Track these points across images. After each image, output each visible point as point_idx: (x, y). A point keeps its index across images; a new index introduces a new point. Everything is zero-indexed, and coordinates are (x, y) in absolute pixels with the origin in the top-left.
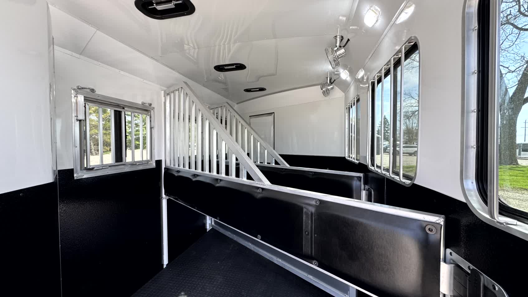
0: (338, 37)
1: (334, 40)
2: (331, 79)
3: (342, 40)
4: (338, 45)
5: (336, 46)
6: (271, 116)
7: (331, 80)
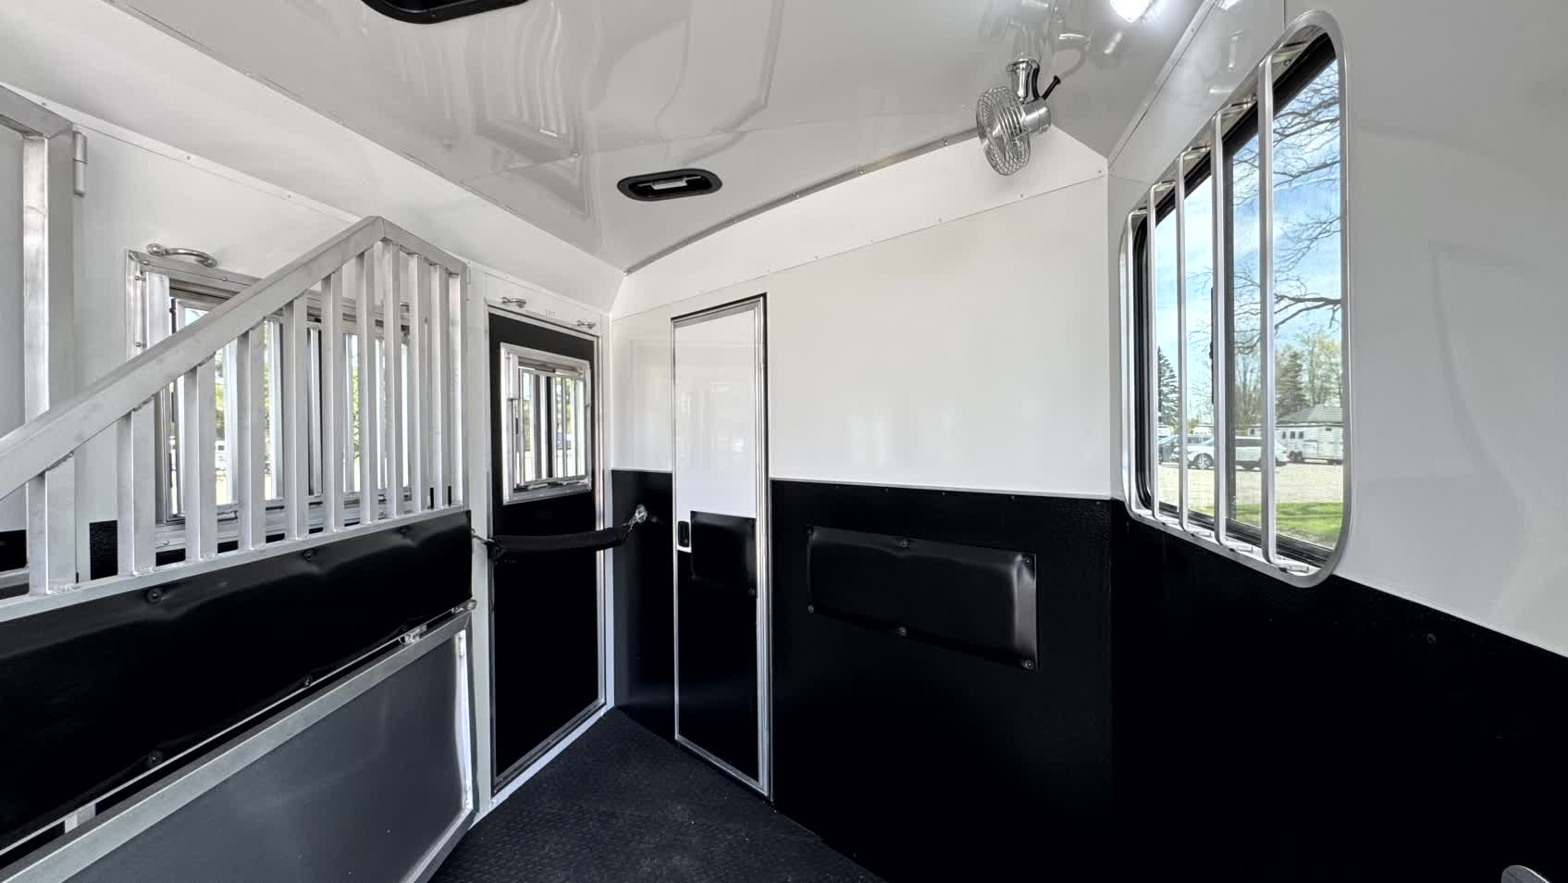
2: (1037, 71)
6: (752, 312)
7: (1035, 74)
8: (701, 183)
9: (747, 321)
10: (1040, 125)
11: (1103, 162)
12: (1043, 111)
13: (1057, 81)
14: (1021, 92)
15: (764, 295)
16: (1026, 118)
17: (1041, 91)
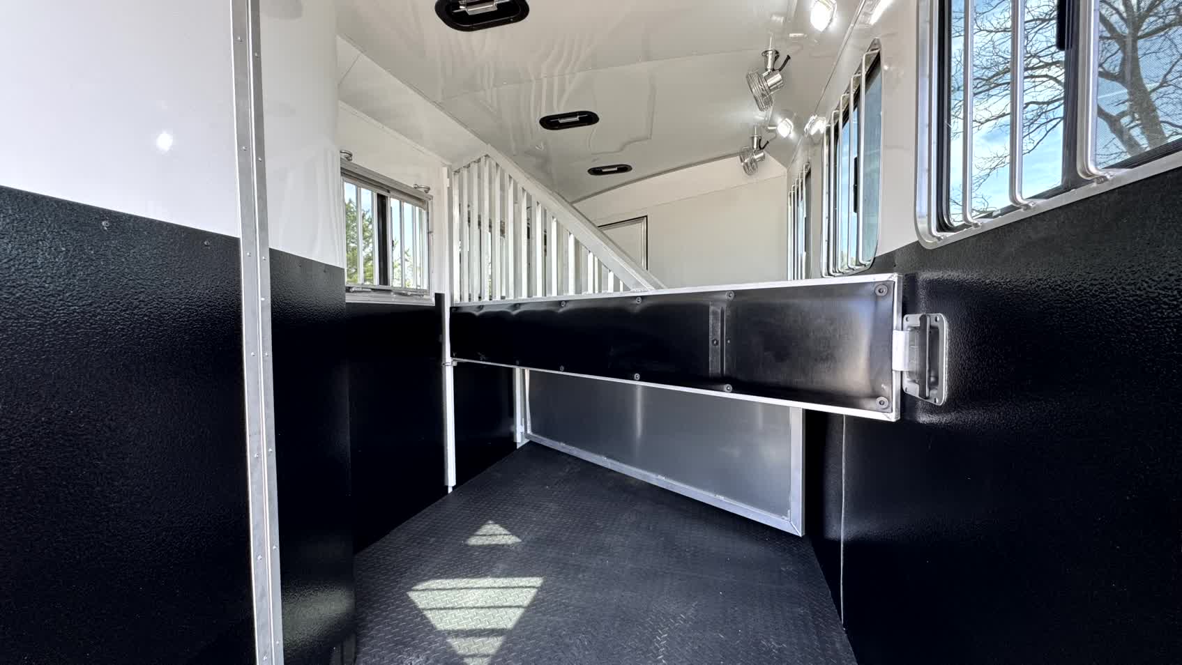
0: (770, 52)
1: (763, 58)
2: (760, 140)
3: (776, 58)
4: (769, 67)
5: (767, 70)
6: (640, 224)
8: (624, 169)
9: (641, 226)
10: (762, 158)
11: (785, 170)
12: (762, 154)
13: (768, 142)
14: (755, 147)
15: (646, 216)
16: (756, 157)
17: (762, 147)
